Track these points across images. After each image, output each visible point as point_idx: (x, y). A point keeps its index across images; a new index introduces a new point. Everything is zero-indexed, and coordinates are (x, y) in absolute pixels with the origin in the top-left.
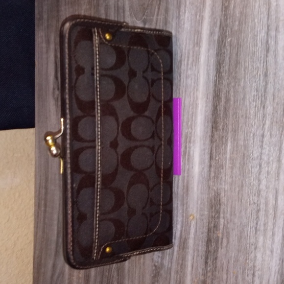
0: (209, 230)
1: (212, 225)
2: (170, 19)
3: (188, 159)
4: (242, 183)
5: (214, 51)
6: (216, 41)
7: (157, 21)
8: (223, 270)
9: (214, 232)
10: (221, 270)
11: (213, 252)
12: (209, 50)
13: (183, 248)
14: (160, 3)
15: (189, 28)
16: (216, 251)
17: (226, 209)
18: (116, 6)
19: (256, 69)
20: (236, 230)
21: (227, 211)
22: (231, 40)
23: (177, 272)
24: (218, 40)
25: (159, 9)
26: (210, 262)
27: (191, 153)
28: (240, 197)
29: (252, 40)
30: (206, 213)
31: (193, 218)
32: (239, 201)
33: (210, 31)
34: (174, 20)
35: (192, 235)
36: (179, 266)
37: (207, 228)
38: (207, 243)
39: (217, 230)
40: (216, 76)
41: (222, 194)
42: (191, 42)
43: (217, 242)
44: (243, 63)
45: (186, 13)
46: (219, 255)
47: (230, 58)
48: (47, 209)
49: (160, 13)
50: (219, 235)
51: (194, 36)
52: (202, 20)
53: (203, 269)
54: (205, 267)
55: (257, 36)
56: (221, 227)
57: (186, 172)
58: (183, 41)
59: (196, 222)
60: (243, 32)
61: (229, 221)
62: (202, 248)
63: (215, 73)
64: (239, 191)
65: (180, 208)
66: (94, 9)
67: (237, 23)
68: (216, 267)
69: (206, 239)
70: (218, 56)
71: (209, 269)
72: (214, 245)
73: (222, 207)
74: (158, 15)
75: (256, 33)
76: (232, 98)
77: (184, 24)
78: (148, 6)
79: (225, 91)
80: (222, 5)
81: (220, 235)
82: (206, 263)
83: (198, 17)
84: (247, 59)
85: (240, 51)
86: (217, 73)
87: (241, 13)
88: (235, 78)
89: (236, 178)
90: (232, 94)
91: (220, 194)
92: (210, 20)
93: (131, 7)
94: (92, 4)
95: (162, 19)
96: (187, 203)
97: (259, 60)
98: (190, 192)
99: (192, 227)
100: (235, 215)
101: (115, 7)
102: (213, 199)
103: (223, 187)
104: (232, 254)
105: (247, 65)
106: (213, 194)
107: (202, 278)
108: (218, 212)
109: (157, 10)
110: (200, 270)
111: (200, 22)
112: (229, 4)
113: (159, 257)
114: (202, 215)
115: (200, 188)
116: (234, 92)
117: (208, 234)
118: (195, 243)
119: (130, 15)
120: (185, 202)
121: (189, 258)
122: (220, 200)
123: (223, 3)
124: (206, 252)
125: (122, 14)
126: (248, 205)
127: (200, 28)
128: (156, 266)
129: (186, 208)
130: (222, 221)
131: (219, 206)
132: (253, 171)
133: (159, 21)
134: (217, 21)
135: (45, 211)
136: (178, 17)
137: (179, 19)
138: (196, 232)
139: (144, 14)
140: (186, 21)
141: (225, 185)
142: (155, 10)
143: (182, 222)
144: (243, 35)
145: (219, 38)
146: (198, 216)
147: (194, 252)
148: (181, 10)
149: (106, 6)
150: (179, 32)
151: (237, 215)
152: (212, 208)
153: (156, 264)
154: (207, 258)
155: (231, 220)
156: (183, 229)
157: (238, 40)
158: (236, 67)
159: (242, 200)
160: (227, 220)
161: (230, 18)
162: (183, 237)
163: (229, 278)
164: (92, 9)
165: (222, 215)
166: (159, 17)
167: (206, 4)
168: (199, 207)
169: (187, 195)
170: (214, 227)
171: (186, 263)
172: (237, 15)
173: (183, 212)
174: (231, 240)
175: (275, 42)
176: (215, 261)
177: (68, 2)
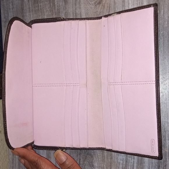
13: (141, 163)
16: (165, 161)
18: (74, 13)
39: (165, 148)
41: (166, 125)
46: (168, 163)
56: (167, 145)
62: (155, 161)
67: (166, 23)
73: (167, 133)
81: (167, 151)
94: (54, 11)
103: (167, 120)
124: (158, 163)
147: (149, 164)
149: (66, 13)
154: (159, 167)
165: (167, 138)
172: (166, 18)
176: (165, 168)
177: (32, 10)
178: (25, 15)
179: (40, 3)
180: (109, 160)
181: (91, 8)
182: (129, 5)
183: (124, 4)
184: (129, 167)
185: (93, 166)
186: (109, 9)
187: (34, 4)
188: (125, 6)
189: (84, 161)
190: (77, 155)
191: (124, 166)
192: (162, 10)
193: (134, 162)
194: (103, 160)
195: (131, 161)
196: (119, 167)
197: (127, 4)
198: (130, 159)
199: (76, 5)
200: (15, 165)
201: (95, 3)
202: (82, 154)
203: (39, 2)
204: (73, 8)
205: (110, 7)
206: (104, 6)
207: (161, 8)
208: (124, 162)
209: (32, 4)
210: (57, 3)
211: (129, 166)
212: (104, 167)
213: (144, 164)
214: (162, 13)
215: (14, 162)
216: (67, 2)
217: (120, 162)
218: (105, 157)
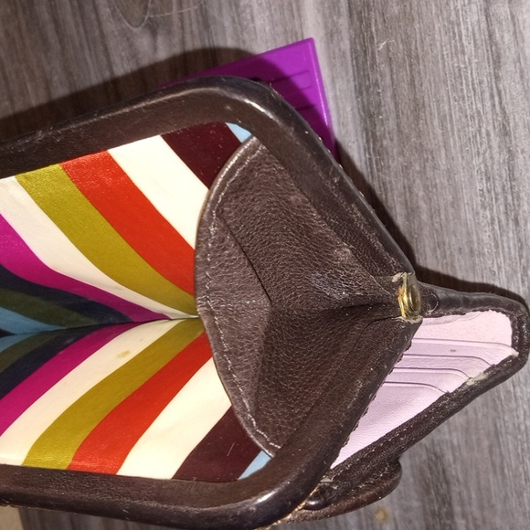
2: (213, 12)
4: (495, 425)
5: (348, 81)
6: (348, 54)
7: (182, 20)
15: (267, 28)
17: (465, 494)
19: (472, 117)
21: (470, 498)
22: (388, 45)
24: (354, 50)
28: (498, 461)
29: (445, 39)
30: (416, 504)
31: (386, 515)
32: (495, 472)
33: (326, 27)
34: (224, 11)
40: (367, 149)
41: (449, 457)
44: (434, 106)
47: (394, 96)
55: (459, 25)
59: (393, 526)
60: (416, 17)
61: (479, 523)
63: (362, 142)
64: (490, 448)
70: (361, 93)
73: (455, 489)
74: (180, 3)
75: (453, 17)
76: (422, 204)
77: (253, 19)
79: (400, 186)
84: (443, 92)
85: (419, 72)
86: (368, 141)
88: (420, 149)
89: (476, 414)
90: (421, 194)
91: (443, 456)
95: (193, 14)
97: (478, 90)
100: (492, 507)
102: (426, 469)
103: (447, 437)
105: (446, 108)
106: (424, 457)
108: (446, 501)
111: (294, 6)
114: (407, 510)
116: (426, 188)
119: (113, 15)
122: (444, 471)
125: (93, 16)
126: (524, 482)
127: (297, 22)
131: (444, 486)
132: (519, 394)
133: (187, 21)
136: (235, 2)
137: (237, 6)
139: (146, 8)
140: (255, 11)
141: (450, 432)
143: (360, 526)
144: (417, 26)
145: (353, 43)
146: (397, 513)
151: (499, 507)
152: (427, 491)
155: (484, 521)
157: (407, 43)
158: (417, 118)
159: (502, 469)
160: (475, 519)
164: (20, 15)
165: (457, 509)
166: (185, 10)
175: (515, 33)
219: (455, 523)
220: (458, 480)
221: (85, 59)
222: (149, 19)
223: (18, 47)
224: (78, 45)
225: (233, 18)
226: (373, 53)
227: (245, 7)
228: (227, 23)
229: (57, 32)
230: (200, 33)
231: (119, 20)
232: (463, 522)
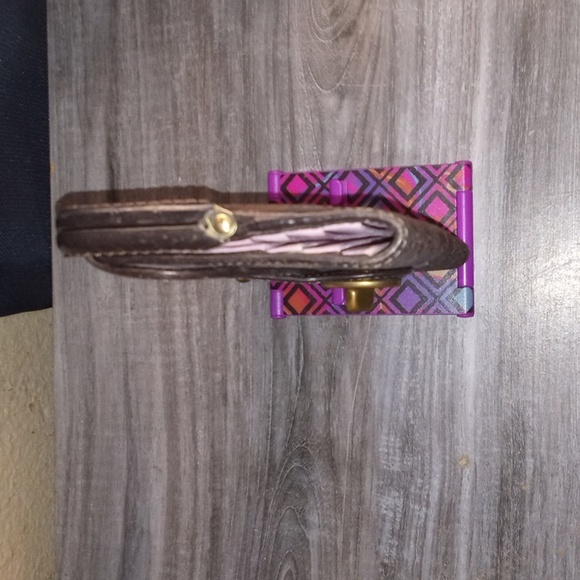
0: (503, 481)
1: (510, 471)
2: (400, 90)
3: (452, 351)
4: (569, 388)
5: (501, 152)
6: (505, 134)
7: (370, 93)
8: (535, 553)
9: (513, 483)
10: (532, 552)
11: (512, 521)
12: (489, 149)
13: (448, 522)
14: (376, 60)
15: (443, 109)
16: (520, 519)
17: (537, 439)
18: (270, 58)
20: (561, 475)
21: (541, 442)
22: (535, 135)
23: (436, 570)
24: (509, 133)
25: (374, 69)
26: (506, 541)
27: (459, 340)
28: (566, 414)
30: (495, 450)
31: (468, 462)
32: (563, 422)
33: (491, 115)
34: (410, 92)
35: (466, 495)
36: (440, 557)
37: (498, 477)
38: (500, 506)
39: (520, 480)
40: (506, 198)
41: (530, 412)
42: (449, 134)
43: (521, 501)
44: (561, 175)
45: (437, 82)
46: (527, 525)
47: (534, 165)
48: (94, 482)
49: (377, 77)
50: (524, 488)
51: (457, 124)
52: (472, 95)
53: (493, 557)
54: (498, 552)
56: (529, 473)
57: (447, 377)
58: (430, 133)
59: (473, 469)
60: (559, 119)
61: (545, 460)
62: (489, 517)
63: (503, 192)
64: (563, 403)
65: (436, 446)
66: (214, 60)
67: (547, 104)
68: (521, 548)
69: (498, 498)
70: (509, 161)
71: (505, 554)
72: (514, 507)
73: (530, 436)
74: (372, 80)
77: (433, 101)
78: (348, 62)
80: (515, 70)
81: (527, 488)
82: (500, 543)
83: (463, 89)
84: (569, 167)
85: (555, 153)
86: (508, 192)
87: (554, 87)
89: (556, 381)
91: (524, 412)
92: (489, 96)
93: (308, 63)
94: (209, 49)
95: (382, 89)
96: (452, 435)
98: (457, 415)
99: (465, 479)
100: (557, 448)
101: (266, 60)
102: (509, 423)
103: (531, 398)
104: (553, 519)
106: (510, 414)
107: (491, 573)
108: (521, 446)
109: (369, 71)
110: (487, 560)
111: (469, 98)
112: (529, 68)
113: (391, 546)
114: (487, 455)
115: (479, 404)
117: (502, 489)
118: (473, 509)
119: (306, 78)
120: (447, 433)
121: (462, 539)
122: (523, 424)
123: (515, 66)
124: (498, 524)
125: (286, 76)
127: (468, 109)
128: (384, 566)
129: (451, 446)
130: (530, 461)
131: (522, 435)
133: (375, 93)
134: (504, 99)
135: (87, 488)
136: (420, 87)
137: (422, 90)
138: (475, 488)
139: (340, 78)
140: (436, 96)
141: (533, 395)
142: (365, 71)
143: (444, 472)
144: (558, 125)
145: (510, 128)
146: (478, 458)
147: (471, 527)
148: (426, 74)
149: (244, 56)
150: (421, 115)
151: (562, 447)
152: (507, 440)
153: (386, 561)
154: (500, 534)
155: (549, 459)
156: (446, 485)
157: (549, 134)
158: (548, 182)
159: (569, 418)
160: (541, 458)
161: (531, 95)
162: (447, 501)
163: (548, 566)
165: (529, 451)
166: (375, 86)
167: (479, 66)
168: (478, 439)
169: (452, 420)
170: (514, 474)
171: (456, 550)
172: (547, 90)
173: (444, 454)
174: (550, 494)
176: (518, 538)
177: (143, 43)
178: (120, 56)
179: (168, 23)
180: (354, 508)
181: (322, 46)
182: (436, 44)
183: (422, 40)
184: (413, 531)
185: (305, 522)
186: (377, 53)
187: (149, 24)
188: (425, 46)
189: (279, 507)
190: (260, 488)
191: (398, 528)
192: (536, 66)
193: (426, 515)
194: (337, 508)
195: (417, 513)
196: (382, 530)
197: (431, 40)
198: (417, 507)
199: (276, 33)
200: (74, 508)
201: (334, 32)
202: (274, 486)
203: (164, 20)
204: (266, 42)
205: (378, 48)
206: (361, 44)
207: (534, 59)
208: (399, 516)
209: (142, 25)
210: (220, 27)
211: (411, 528)
212: (336, 527)
213: (457, 525)
214: (536, 73)
215: (71, 499)
216: (249, 23)
217: (384, 515)
218: (342, 497)
219: (525, 462)
220: (533, 430)
221: (268, 106)
222: (340, 86)
223: (198, 86)
224: (263, 93)
225: (416, 99)
226: (523, 137)
227: (428, 92)
228: (410, 100)
229: (245, 81)
230: (384, 103)
231: (311, 82)
232: (532, 461)
